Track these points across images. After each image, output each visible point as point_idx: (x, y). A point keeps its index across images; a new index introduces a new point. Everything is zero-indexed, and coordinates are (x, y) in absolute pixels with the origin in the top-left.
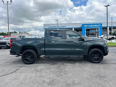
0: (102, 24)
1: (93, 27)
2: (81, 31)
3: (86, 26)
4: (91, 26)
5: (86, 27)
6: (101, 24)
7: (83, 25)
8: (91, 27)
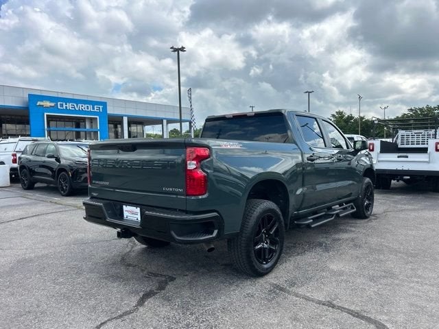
0: (106, 103)
1: (75, 111)
2: (28, 122)
3: (47, 104)
4: (69, 106)
5: (48, 109)
6: (104, 104)
7: (34, 98)
8: (67, 110)
